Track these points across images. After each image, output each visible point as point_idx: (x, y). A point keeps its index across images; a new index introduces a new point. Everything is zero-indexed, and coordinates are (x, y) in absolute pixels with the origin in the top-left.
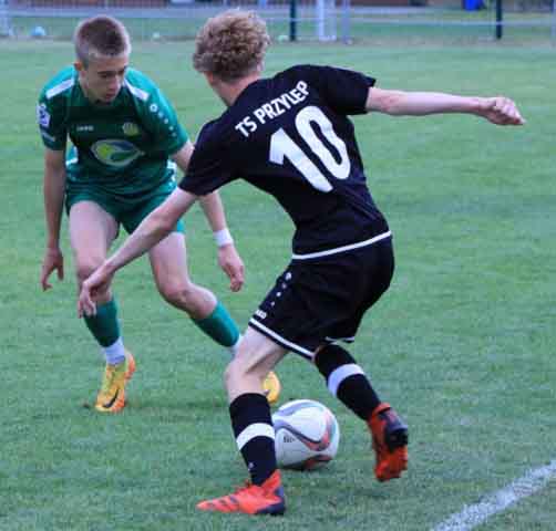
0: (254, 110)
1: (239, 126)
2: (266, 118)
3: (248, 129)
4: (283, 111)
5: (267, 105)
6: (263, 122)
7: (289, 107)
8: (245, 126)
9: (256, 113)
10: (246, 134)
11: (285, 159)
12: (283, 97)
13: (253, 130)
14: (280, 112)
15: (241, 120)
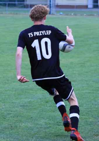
0: (34, 32)
1: (29, 34)
2: (36, 35)
3: (31, 35)
4: (41, 35)
5: (38, 32)
6: (35, 35)
7: (43, 34)
8: (30, 35)
9: (34, 33)
10: (30, 37)
11: (35, 47)
12: (43, 31)
13: (32, 36)
14: (40, 35)
15: (30, 33)
